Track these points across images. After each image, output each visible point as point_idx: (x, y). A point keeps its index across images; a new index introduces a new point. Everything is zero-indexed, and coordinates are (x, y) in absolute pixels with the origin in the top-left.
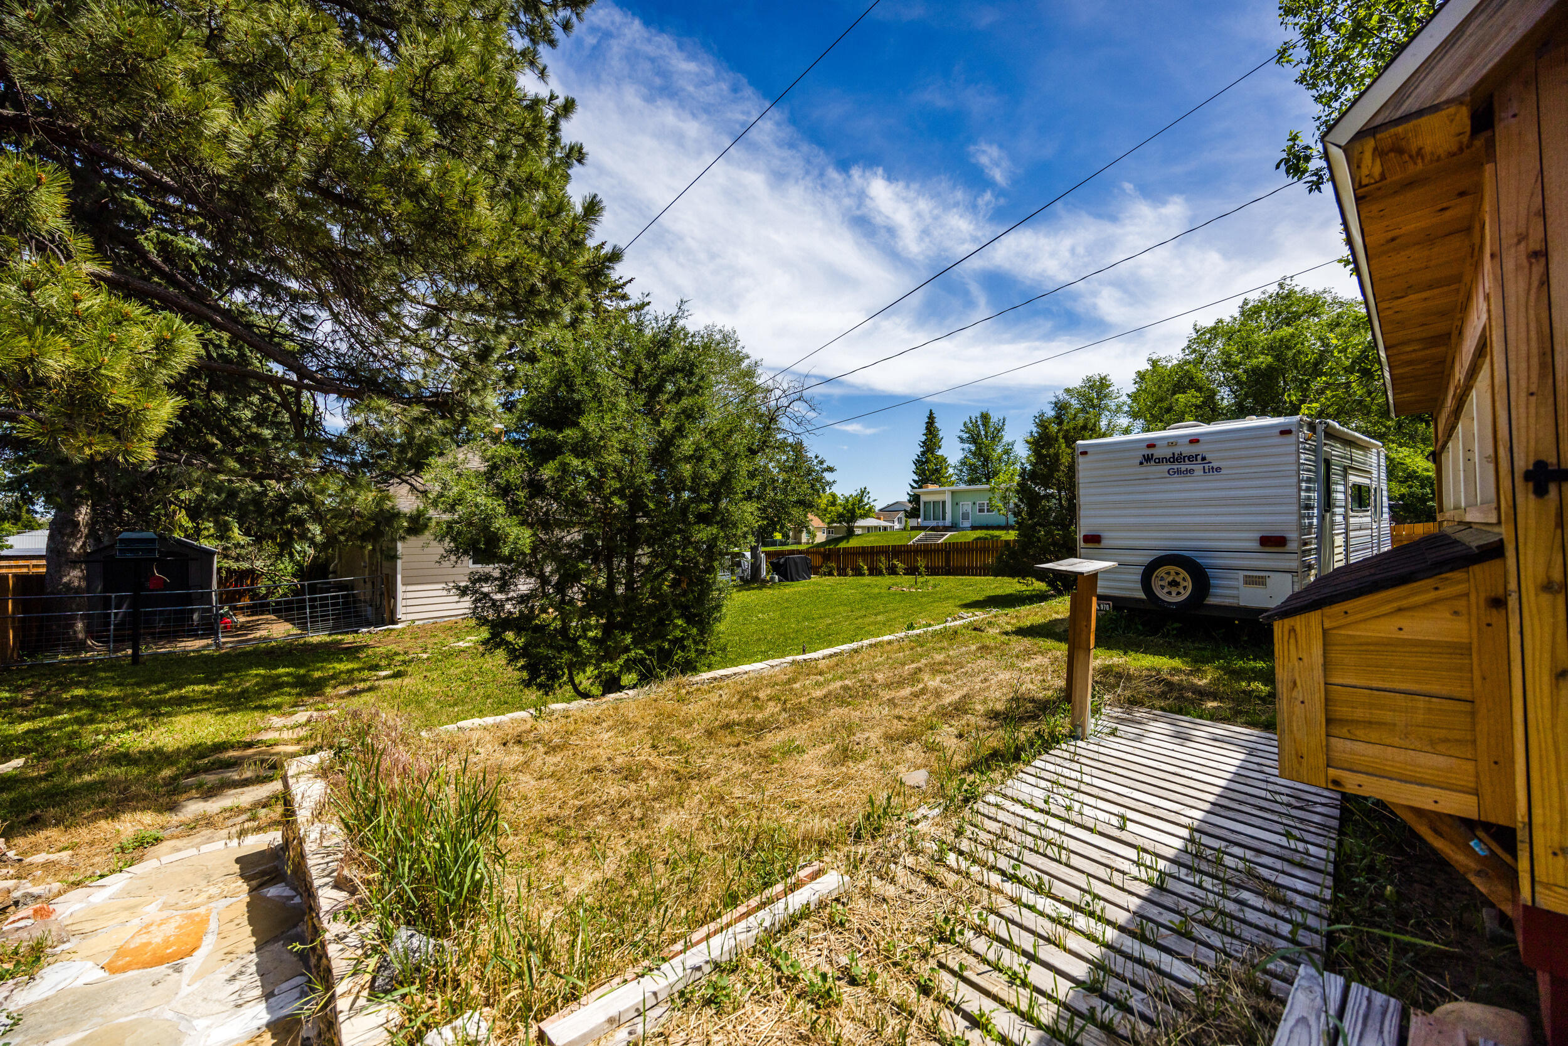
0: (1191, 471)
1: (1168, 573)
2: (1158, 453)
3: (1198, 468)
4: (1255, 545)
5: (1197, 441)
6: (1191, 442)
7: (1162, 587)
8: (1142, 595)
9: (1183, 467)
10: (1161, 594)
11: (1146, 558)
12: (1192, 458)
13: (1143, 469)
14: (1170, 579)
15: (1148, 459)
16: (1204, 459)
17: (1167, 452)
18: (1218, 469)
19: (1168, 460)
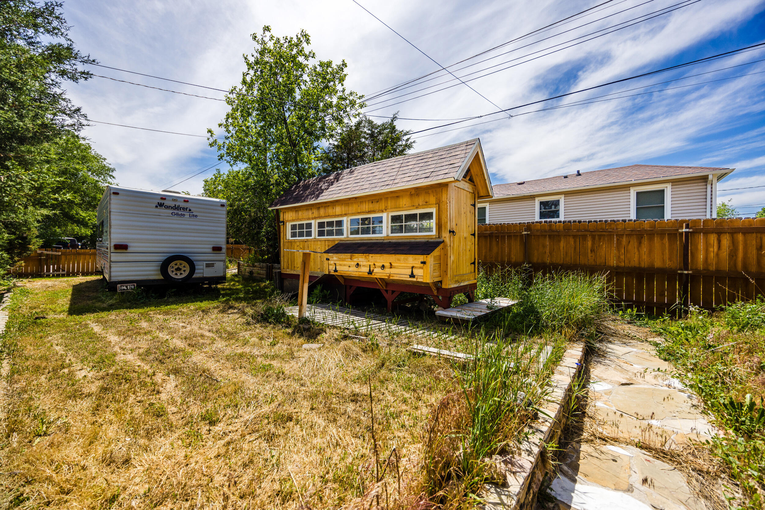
0: (184, 215)
1: (176, 264)
2: (166, 203)
3: (187, 214)
4: (210, 250)
5: (187, 201)
6: (185, 201)
7: (173, 271)
8: (161, 277)
9: (180, 213)
10: (173, 275)
11: (162, 258)
12: (184, 209)
13: (157, 210)
14: (176, 267)
15: (161, 205)
16: (190, 210)
17: (172, 204)
18: (196, 216)
19: (172, 208)
